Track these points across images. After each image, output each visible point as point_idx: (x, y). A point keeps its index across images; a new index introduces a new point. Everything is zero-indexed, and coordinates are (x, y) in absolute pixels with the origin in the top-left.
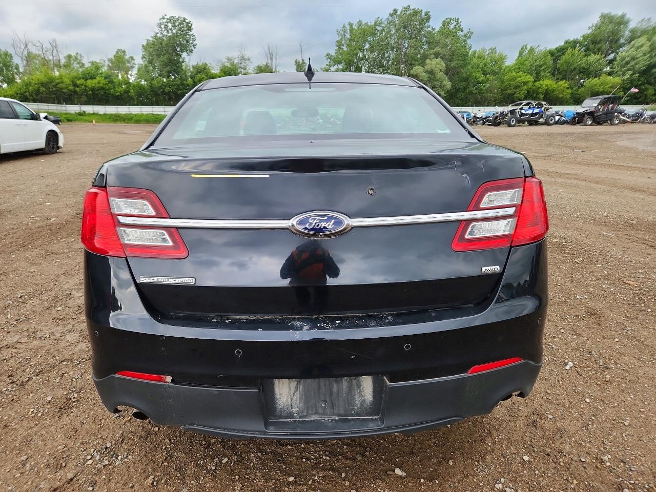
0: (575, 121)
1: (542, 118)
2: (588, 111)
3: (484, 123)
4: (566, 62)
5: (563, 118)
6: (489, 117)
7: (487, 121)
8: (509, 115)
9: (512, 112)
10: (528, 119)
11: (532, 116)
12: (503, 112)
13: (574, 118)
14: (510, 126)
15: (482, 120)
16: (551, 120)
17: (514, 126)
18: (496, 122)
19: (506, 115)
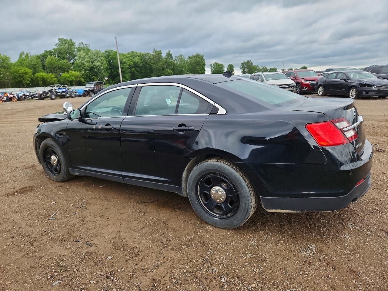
0: (85, 95)
1: (68, 94)
2: (91, 90)
3: (32, 98)
4: (49, 63)
5: (78, 94)
6: (35, 94)
7: (34, 97)
8: (49, 93)
9: (51, 91)
10: (60, 95)
11: (62, 93)
12: (45, 91)
13: (84, 93)
14: (52, 99)
15: (30, 96)
16: (73, 95)
17: (54, 99)
18: (42, 97)
19: (47, 93)
